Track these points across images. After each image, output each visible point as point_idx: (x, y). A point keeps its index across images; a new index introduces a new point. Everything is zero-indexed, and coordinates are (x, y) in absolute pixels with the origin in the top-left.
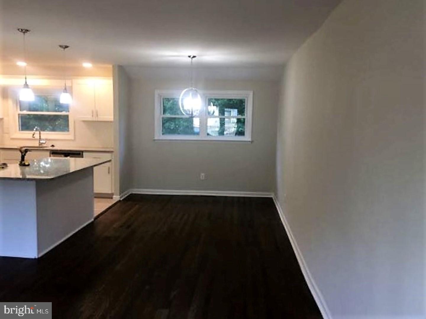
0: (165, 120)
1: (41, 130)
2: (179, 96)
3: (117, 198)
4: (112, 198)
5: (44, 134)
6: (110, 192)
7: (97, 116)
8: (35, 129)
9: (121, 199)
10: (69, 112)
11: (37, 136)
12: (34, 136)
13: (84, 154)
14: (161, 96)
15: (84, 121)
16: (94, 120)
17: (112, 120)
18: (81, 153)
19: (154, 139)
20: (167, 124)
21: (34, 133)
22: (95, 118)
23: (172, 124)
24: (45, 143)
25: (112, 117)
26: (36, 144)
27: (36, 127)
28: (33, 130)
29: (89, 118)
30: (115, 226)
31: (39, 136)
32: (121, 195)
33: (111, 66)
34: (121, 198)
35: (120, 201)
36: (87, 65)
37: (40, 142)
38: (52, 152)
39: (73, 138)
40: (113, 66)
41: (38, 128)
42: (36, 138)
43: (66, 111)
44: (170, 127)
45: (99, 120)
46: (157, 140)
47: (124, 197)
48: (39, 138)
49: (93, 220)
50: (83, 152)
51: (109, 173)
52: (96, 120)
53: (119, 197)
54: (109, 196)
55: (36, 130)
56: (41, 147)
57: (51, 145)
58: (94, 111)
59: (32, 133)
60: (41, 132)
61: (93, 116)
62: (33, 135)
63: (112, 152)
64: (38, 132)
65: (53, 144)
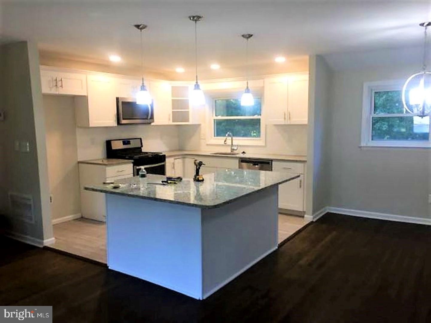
0: (375, 120)
1: (233, 136)
2: (403, 86)
3: (309, 218)
4: (303, 217)
5: (236, 139)
6: (302, 210)
7: (290, 118)
8: (227, 135)
9: (314, 220)
10: (260, 115)
11: (229, 142)
12: (226, 143)
13: (273, 163)
14: (372, 90)
15: (276, 125)
16: (286, 123)
17: (306, 123)
18: (270, 162)
19: (360, 146)
20: (378, 125)
21: (226, 139)
22: (287, 121)
23: (384, 124)
24: (236, 150)
25: (307, 119)
26: (229, 151)
27: (228, 133)
28: (225, 136)
29: (282, 121)
30: (301, 262)
31: (231, 141)
32: (314, 215)
33: (307, 57)
34: (314, 218)
35: (312, 222)
36: (280, 59)
37: (231, 149)
38: (241, 159)
39: (264, 144)
40: (310, 57)
41: (231, 134)
42: (227, 144)
43: (259, 115)
44: (381, 128)
45: (292, 123)
46: (364, 147)
47: (318, 218)
48: (231, 144)
49: (277, 248)
50: (272, 160)
51: (300, 186)
52: (289, 123)
53: (312, 217)
54: (300, 215)
55: (229, 136)
56: (233, 154)
57: (242, 152)
58: (286, 114)
59: (224, 139)
60: (234, 138)
61: (285, 118)
62: (225, 141)
63: (304, 162)
64: (230, 138)
65: (244, 151)
